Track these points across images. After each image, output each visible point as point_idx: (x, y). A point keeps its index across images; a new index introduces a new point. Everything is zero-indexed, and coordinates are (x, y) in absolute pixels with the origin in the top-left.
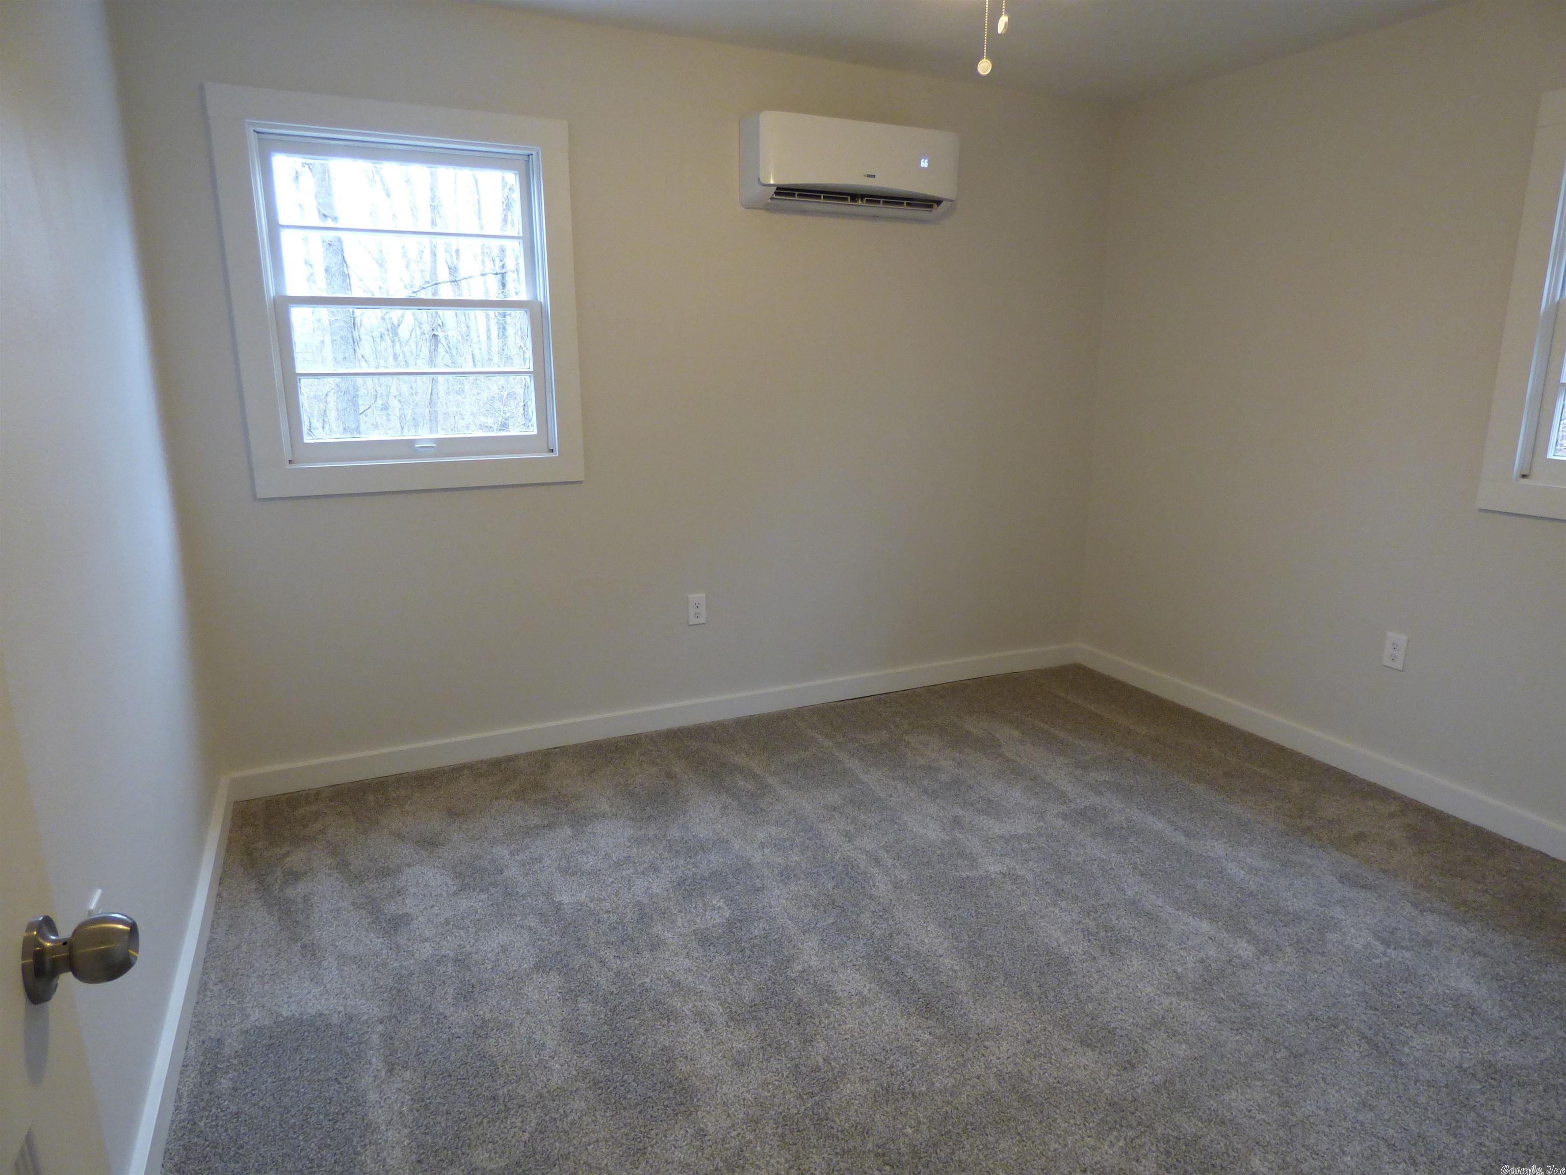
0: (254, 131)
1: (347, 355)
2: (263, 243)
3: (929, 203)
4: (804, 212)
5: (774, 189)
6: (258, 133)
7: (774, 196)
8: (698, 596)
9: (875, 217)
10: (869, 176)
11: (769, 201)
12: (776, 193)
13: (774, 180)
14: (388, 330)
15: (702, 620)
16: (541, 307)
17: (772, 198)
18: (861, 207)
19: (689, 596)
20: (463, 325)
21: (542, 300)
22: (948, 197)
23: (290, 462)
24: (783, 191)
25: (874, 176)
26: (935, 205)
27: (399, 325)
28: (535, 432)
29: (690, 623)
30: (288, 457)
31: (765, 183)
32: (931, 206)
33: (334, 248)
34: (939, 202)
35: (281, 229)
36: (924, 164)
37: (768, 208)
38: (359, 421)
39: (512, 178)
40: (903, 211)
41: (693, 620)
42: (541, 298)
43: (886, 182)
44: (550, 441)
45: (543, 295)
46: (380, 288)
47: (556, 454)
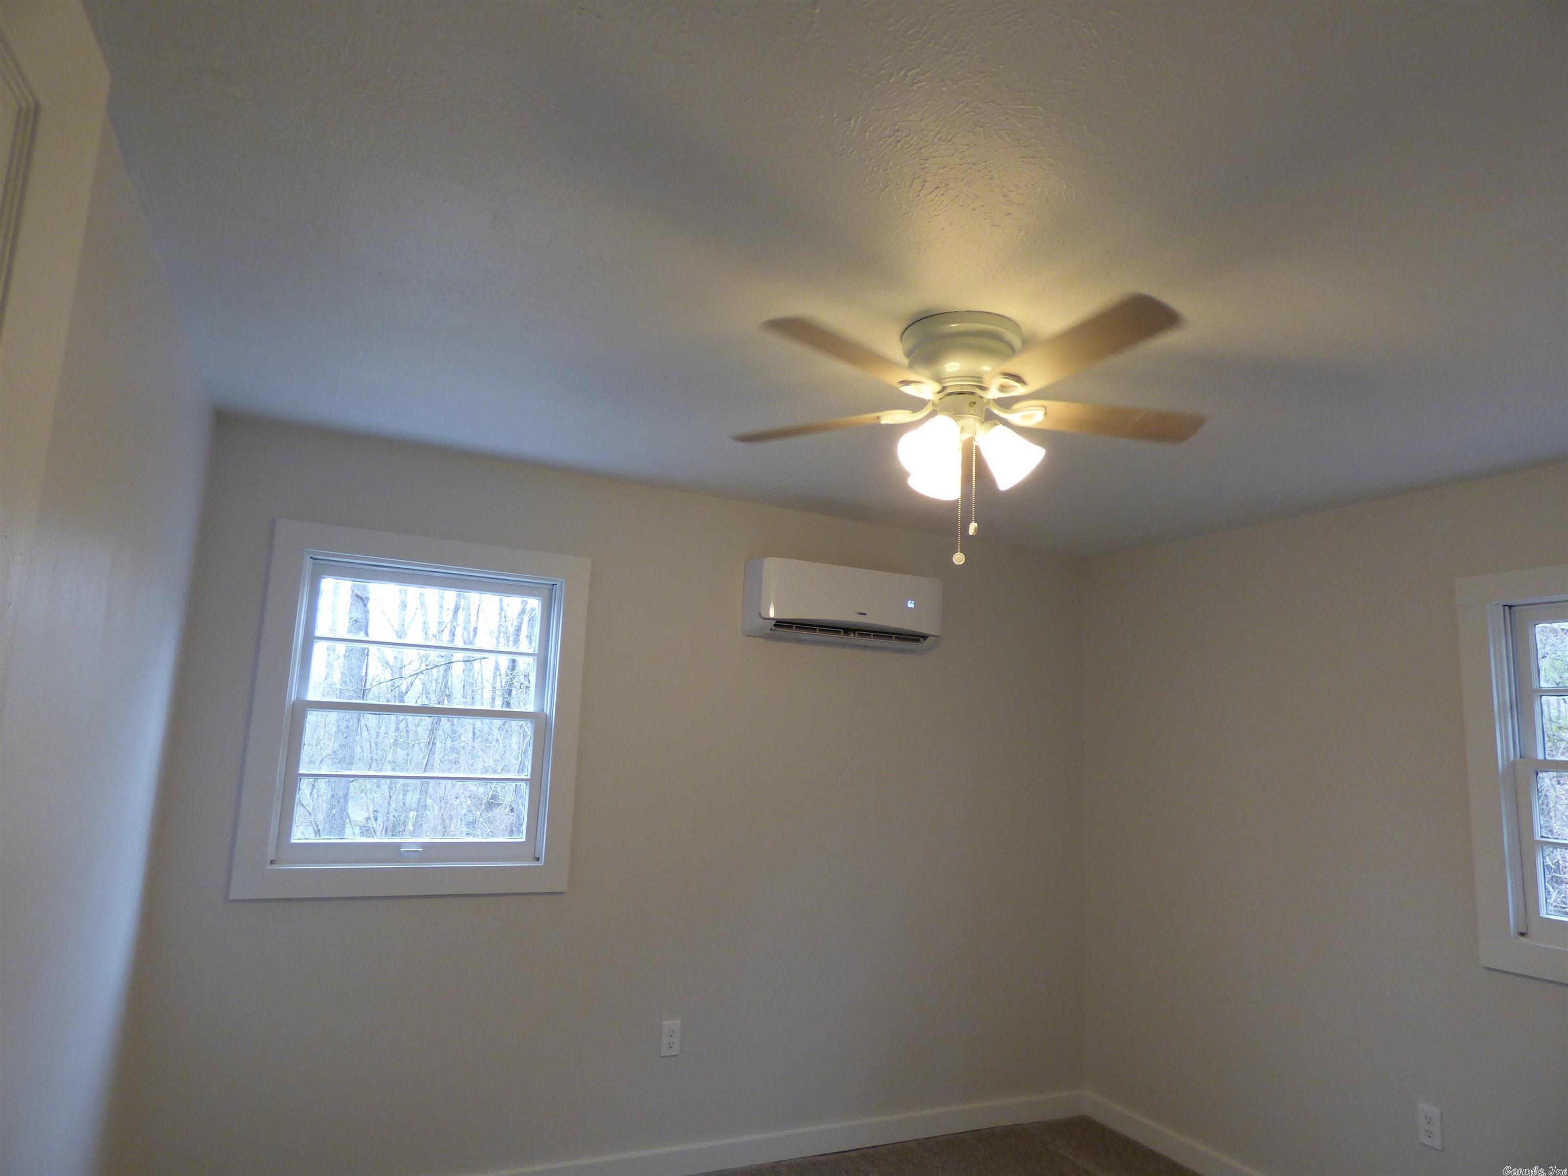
0: (311, 558)
1: (350, 724)
2: (296, 651)
3: (916, 638)
4: (800, 641)
5: (774, 622)
6: (314, 559)
7: (773, 628)
8: (672, 1024)
9: (866, 647)
10: (860, 614)
11: (769, 631)
12: (775, 625)
13: (775, 612)
14: (395, 697)
15: (675, 1051)
16: (546, 718)
17: (771, 629)
18: (852, 638)
19: (664, 1023)
20: (469, 697)
21: (548, 713)
22: (932, 633)
23: (272, 862)
24: (781, 624)
25: (865, 614)
26: (922, 639)
27: (407, 692)
28: (524, 840)
29: (662, 1055)
30: (270, 858)
31: (766, 617)
32: (917, 640)
33: (360, 624)
34: (925, 637)
35: (315, 640)
36: (911, 604)
37: (767, 637)
38: (348, 789)
39: (534, 604)
40: (894, 643)
41: (665, 1052)
42: (547, 710)
43: (875, 619)
44: (537, 850)
45: (550, 707)
46: (395, 657)
47: (541, 863)
